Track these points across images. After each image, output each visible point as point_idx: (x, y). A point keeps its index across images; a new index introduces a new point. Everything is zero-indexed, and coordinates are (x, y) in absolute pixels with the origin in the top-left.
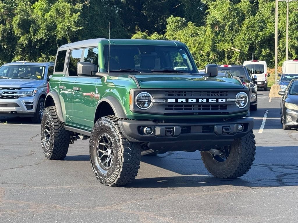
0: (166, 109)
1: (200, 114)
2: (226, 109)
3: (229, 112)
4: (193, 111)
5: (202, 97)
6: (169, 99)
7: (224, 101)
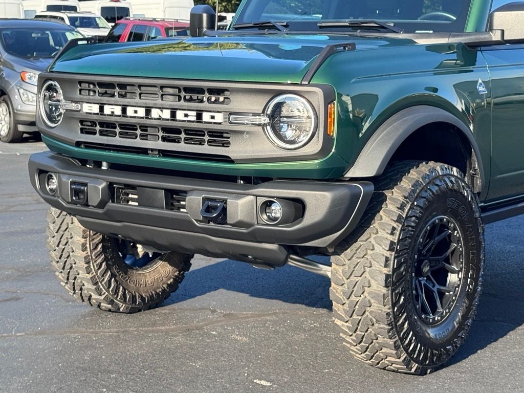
2: (228, 145)
3: (233, 156)
4: (138, 143)
5: (159, 102)
6: (87, 103)
7: (219, 118)
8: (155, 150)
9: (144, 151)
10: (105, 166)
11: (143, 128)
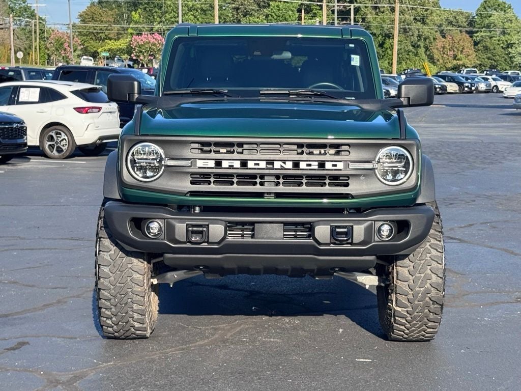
0: (192, 183)
1: (279, 195)
2: (347, 185)
3: (353, 193)
4: (258, 188)
5: (282, 156)
6: (199, 159)
7: (340, 166)
8: (272, 193)
9: (260, 195)
10: (197, 210)
11: (262, 177)
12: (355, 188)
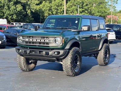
0: (26, 43)
4: (35, 44)
5: (38, 39)
6: (26, 39)
7: (48, 41)
10: (28, 48)
11: (36, 42)
12: (50, 45)
